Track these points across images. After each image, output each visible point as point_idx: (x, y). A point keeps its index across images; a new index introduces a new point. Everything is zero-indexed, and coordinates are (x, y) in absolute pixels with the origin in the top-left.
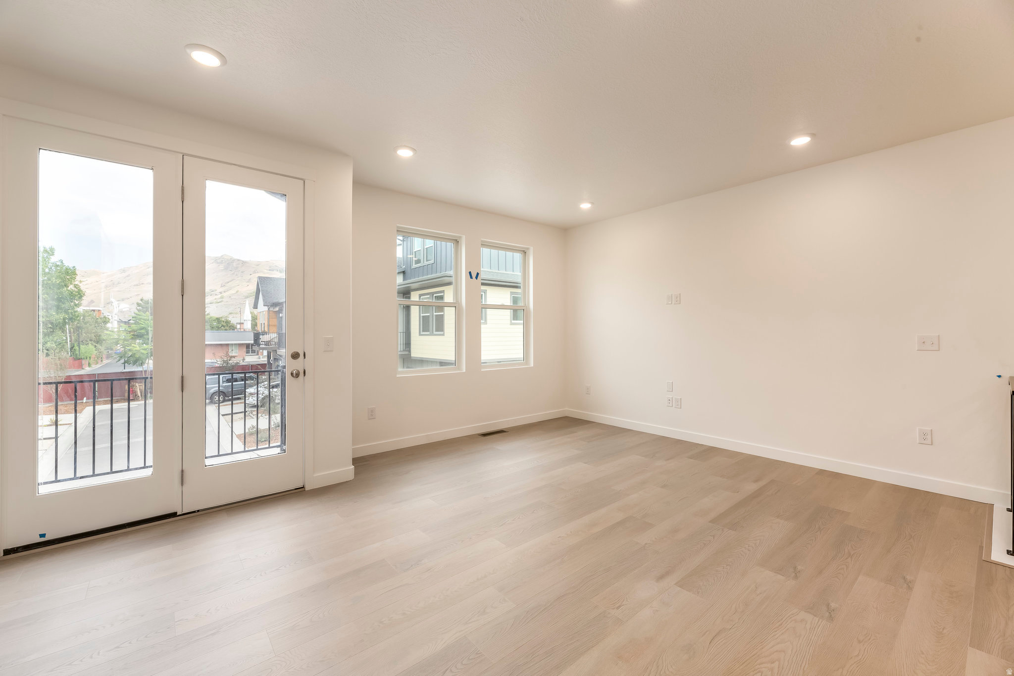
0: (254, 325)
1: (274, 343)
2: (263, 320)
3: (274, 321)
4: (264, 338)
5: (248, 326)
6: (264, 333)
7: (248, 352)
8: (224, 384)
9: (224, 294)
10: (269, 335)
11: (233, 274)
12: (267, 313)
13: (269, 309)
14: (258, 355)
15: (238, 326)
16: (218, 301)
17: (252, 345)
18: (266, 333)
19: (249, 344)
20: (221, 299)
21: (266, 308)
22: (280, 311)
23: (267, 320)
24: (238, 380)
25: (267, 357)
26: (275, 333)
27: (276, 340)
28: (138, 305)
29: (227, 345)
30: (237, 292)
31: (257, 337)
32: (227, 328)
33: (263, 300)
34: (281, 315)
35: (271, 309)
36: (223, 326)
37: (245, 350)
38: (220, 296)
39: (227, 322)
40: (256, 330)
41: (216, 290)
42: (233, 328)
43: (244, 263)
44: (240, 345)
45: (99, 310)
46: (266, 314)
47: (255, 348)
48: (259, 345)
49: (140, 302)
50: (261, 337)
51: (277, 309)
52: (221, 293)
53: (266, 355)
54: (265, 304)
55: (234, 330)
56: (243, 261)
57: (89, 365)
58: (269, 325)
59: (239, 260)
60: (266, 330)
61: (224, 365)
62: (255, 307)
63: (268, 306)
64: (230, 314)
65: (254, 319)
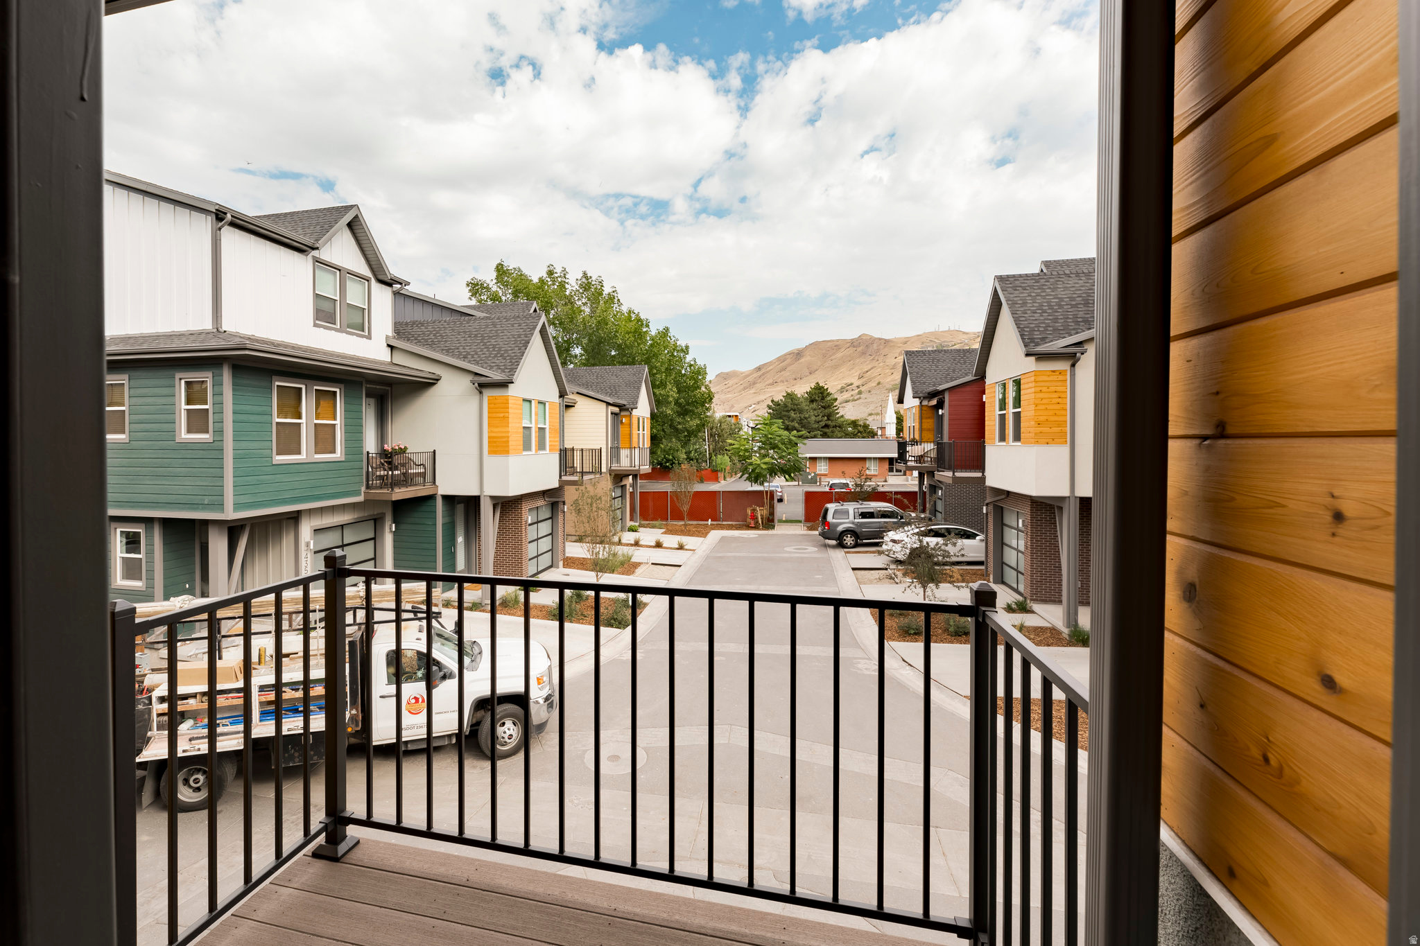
0: (899, 430)
1: (929, 459)
2: (911, 422)
3: (930, 423)
4: (913, 451)
5: (891, 431)
6: (914, 442)
7: (891, 470)
8: (856, 520)
9: (862, 389)
10: (921, 445)
11: (873, 359)
12: (918, 409)
13: (921, 403)
14: (905, 474)
15: (880, 432)
16: (856, 398)
17: (897, 459)
18: (917, 442)
19: (893, 458)
20: (858, 396)
21: (917, 402)
22: (940, 405)
23: (918, 420)
24: (875, 515)
25: (917, 479)
26: (931, 442)
27: (933, 455)
28: (769, 407)
29: (864, 459)
30: (879, 384)
31: (902, 447)
32: (865, 435)
33: (913, 388)
34: (940, 412)
35: (925, 403)
36: (859, 432)
37: (886, 466)
38: (857, 391)
39: (866, 426)
40: (901, 437)
41: (851, 384)
42: (872, 434)
43: (887, 342)
44: (881, 459)
45: (736, 416)
46: (915, 411)
47: (901, 466)
48: (906, 461)
49: (771, 404)
50: (909, 448)
51: (934, 402)
52: (858, 387)
53: (917, 476)
54: (916, 395)
55: (873, 437)
56: (885, 340)
57: (725, 479)
58: (921, 430)
59: (880, 339)
60: (917, 437)
61: (858, 489)
62: (901, 401)
63: (920, 398)
64: (870, 415)
65: (900, 420)
